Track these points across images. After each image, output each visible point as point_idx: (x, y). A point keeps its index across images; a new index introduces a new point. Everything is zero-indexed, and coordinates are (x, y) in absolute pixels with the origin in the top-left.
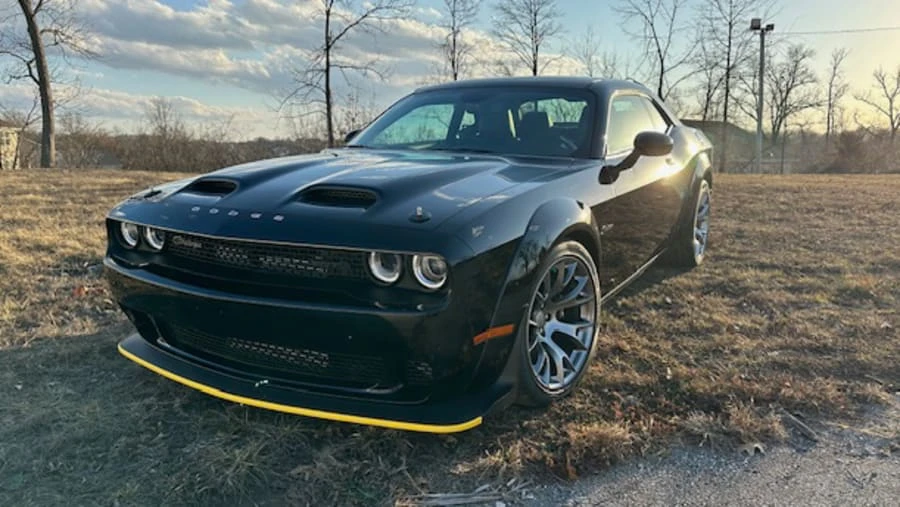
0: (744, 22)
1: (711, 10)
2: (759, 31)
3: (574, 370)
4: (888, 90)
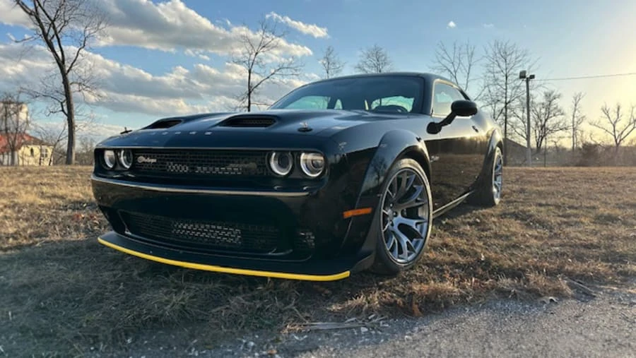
0: (515, 74)
1: (493, 67)
2: (525, 80)
3: (414, 252)
4: (612, 119)
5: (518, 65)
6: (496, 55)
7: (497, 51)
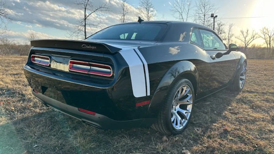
0: (209, 15)
1: (199, 11)
2: (213, 18)
4: (244, 36)
5: (210, 11)
6: (200, 5)
7: (201, 4)
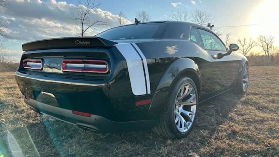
0: (205, 25)
2: (210, 27)
4: (242, 44)
5: (206, 21)
6: (196, 16)
